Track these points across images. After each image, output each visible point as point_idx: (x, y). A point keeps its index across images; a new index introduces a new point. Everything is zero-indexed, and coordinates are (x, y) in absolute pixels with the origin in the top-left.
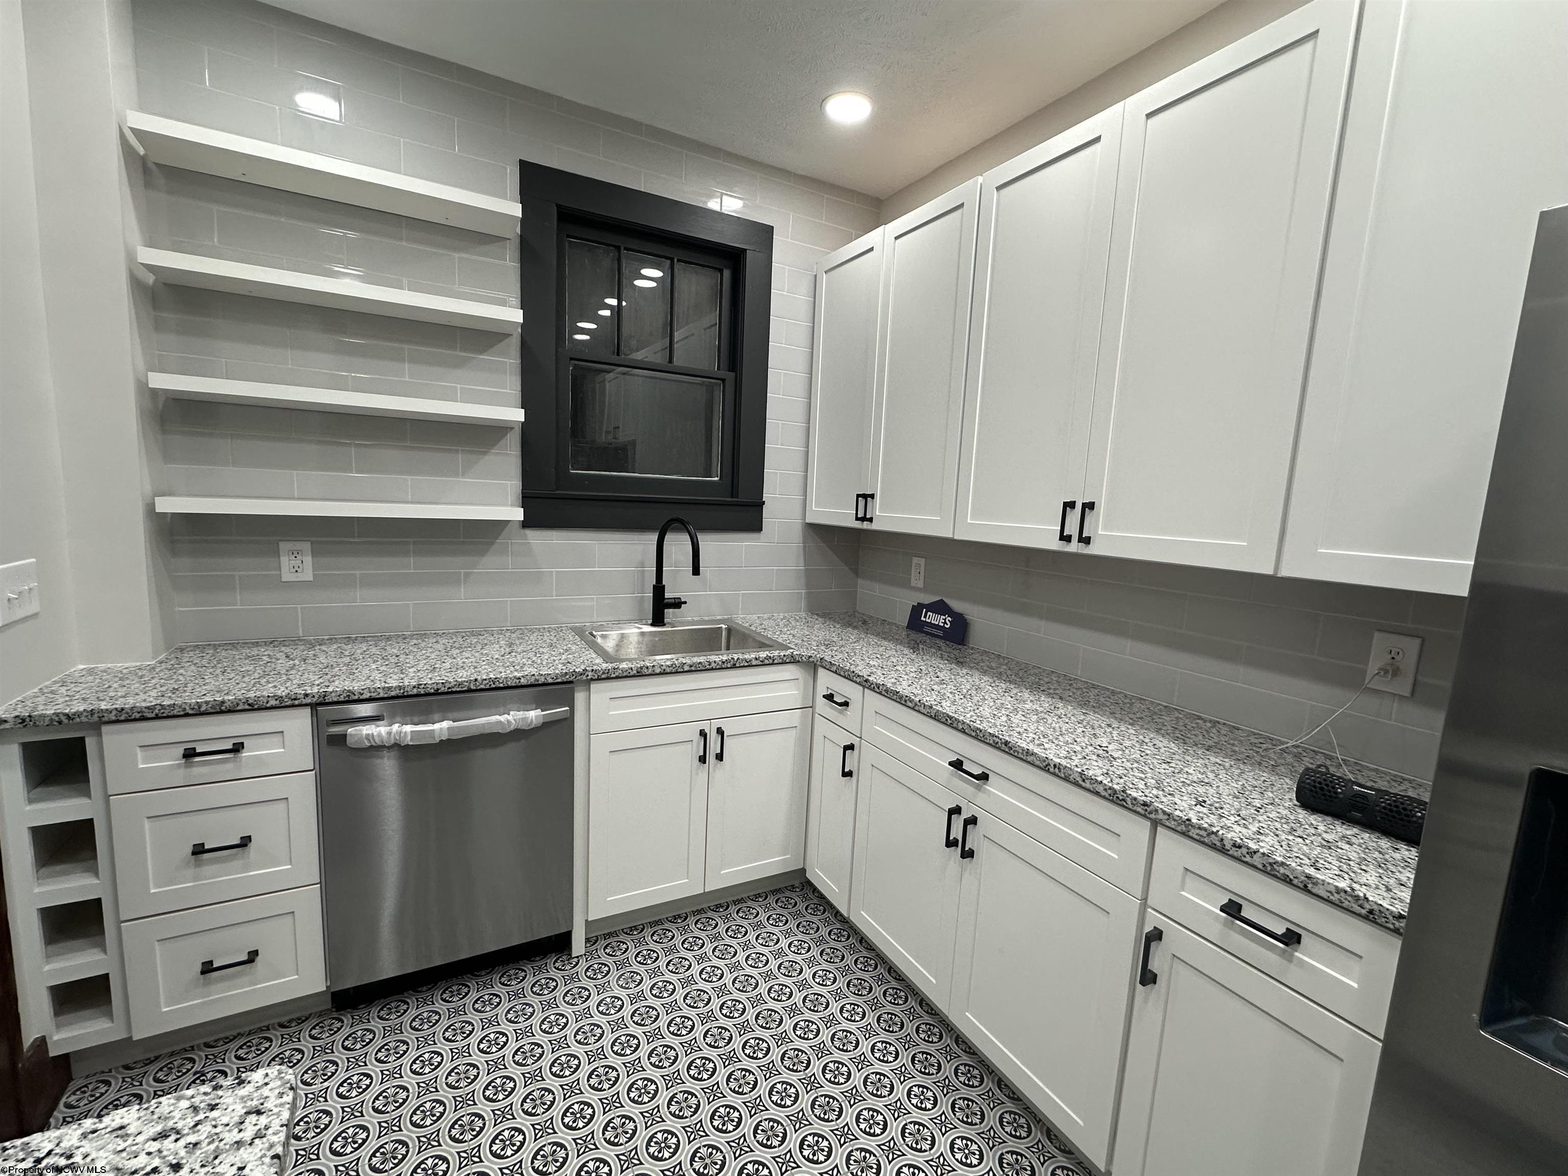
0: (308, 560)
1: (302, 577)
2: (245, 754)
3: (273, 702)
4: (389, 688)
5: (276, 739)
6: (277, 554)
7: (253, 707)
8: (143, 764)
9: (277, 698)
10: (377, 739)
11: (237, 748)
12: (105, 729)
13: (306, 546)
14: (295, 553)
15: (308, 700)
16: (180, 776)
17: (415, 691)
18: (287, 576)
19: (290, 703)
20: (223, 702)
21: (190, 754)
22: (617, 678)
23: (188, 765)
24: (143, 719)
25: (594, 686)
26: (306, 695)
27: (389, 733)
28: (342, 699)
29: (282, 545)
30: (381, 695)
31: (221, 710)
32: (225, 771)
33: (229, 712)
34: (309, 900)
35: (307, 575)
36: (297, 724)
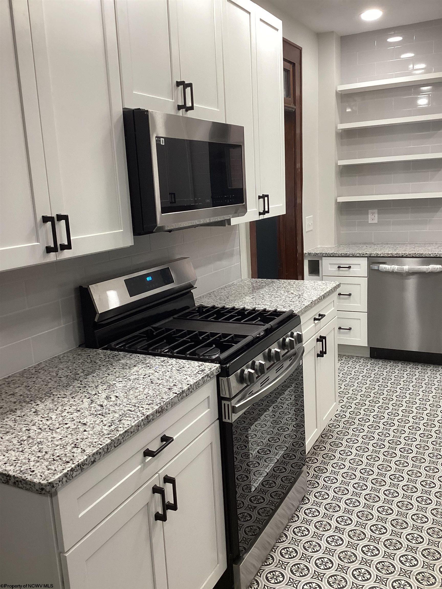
0: (376, 215)
1: (374, 222)
2: (351, 269)
3: (358, 255)
4: (388, 254)
5: (358, 266)
6: (368, 214)
7: (354, 256)
8: (330, 268)
9: (360, 254)
10: (387, 269)
11: (349, 267)
12: (323, 258)
13: (376, 211)
14: (373, 214)
15: (366, 255)
16: (337, 273)
17: (396, 255)
18: (370, 222)
19: (362, 256)
20: (347, 254)
21: (339, 267)
23: (339, 270)
24: (330, 256)
26: (366, 254)
27: (391, 267)
28: (375, 256)
29: (369, 211)
30: (386, 256)
31: (346, 256)
32: (347, 273)
33: (348, 257)
34: (364, 317)
35: (376, 221)
36: (364, 262)
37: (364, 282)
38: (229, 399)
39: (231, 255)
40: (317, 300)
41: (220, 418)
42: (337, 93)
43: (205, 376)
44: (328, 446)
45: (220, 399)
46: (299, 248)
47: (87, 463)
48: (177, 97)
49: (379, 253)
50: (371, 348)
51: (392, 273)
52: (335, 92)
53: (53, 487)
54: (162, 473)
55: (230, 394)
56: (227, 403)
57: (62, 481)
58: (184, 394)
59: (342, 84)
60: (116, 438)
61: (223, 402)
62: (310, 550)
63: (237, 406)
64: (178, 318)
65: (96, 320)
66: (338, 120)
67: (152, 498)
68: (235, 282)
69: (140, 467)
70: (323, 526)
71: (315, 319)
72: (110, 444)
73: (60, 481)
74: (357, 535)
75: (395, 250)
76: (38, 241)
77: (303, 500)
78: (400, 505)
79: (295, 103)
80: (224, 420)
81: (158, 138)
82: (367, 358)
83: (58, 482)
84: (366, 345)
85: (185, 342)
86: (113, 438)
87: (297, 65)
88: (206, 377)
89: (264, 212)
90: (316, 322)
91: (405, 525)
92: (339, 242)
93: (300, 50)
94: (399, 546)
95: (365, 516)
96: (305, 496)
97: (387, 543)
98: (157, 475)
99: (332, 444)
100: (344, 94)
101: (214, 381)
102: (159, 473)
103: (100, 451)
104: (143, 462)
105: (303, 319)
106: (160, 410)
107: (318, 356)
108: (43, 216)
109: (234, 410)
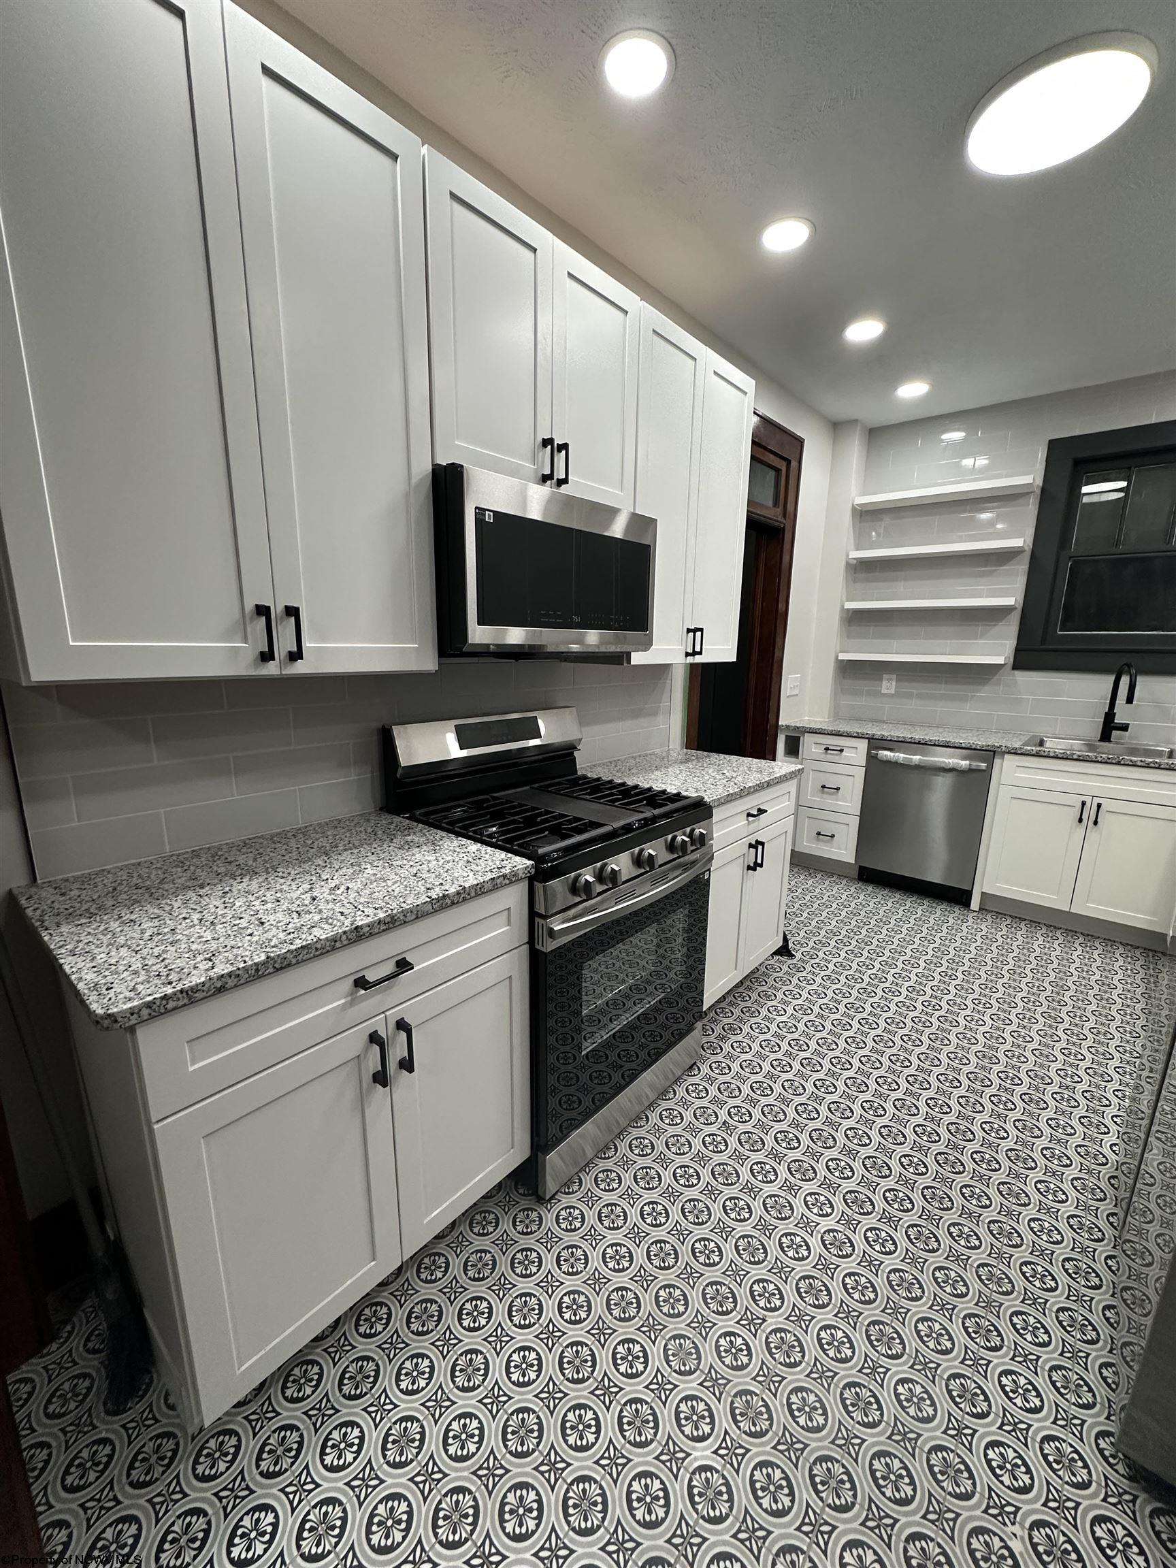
0: (894, 684)
1: (889, 692)
2: (844, 754)
3: (855, 735)
4: (899, 737)
5: (854, 750)
6: (881, 680)
7: (849, 735)
8: (814, 749)
9: (858, 733)
10: (889, 757)
11: (841, 751)
12: (807, 734)
13: (895, 675)
14: (890, 680)
15: (867, 736)
16: (823, 757)
18: (884, 691)
19: (861, 736)
20: (841, 732)
21: (827, 749)
22: (1022, 754)
23: (826, 753)
24: (817, 733)
25: (1006, 756)
26: (867, 734)
27: (894, 756)
28: (881, 738)
29: (884, 675)
31: (838, 734)
32: (836, 759)
33: (841, 735)
34: (855, 822)
35: (892, 691)
36: (863, 745)
37: (860, 774)
38: (545, 917)
39: (655, 713)
40: (754, 787)
41: (531, 942)
42: (854, 509)
43: (499, 877)
44: (754, 996)
45: (533, 914)
46: (771, 717)
47: (204, 988)
48: (543, 462)
49: (886, 734)
50: (861, 868)
51: (895, 764)
52: (850, 506)
53: (116, 1021)
54: (394, 1014)
55: (546, 909)
56: (541, 921)
57: (138, 1013)
58: (448, 901)
59: (864, 494)
60: (278, 956)
61: (537, 920)
62: (673, 1150)
63: (556, 929)
64: (539, 789)
65: (398, 776)
66: (853, 547)
67: (366, 1050)
68: (657, 751)
69: (343, 1001)
70: (706, 1116)
71: (749, 815)
72: (264, 963)
73: (132, 1014)
74: (751, 1141)
75: (911, 733)
76: (246, 641)
77: (691, 1068)
78: (834, 1107)
79: (784, 516)
80: (537, 947)
81: (480, 512)
82: (852, 879)
83: (128, 1015)
84: (851, 859)
85: (515, 822)
86: (272, 955)
87: (794, 464)
88: (501, 879)
89: (694, 653)
90: (751, 819)
91: (831, 1142)
92: (836, 715)
93: (801, 442)
94: (811, 1174)
95: (774, 1113)
96: (695, 1063)
97: (794, 1166)
98: (383, 1015)
99: (761, 994)
100: (866, 511)
101: (524, 886)
102: (387, 1013)
103: (240, 972)
104: (352, 994)
105: (718, 814)
106: (388, 920)
107: (749, 868)
108: (257, 605)
109: (552, 934)
